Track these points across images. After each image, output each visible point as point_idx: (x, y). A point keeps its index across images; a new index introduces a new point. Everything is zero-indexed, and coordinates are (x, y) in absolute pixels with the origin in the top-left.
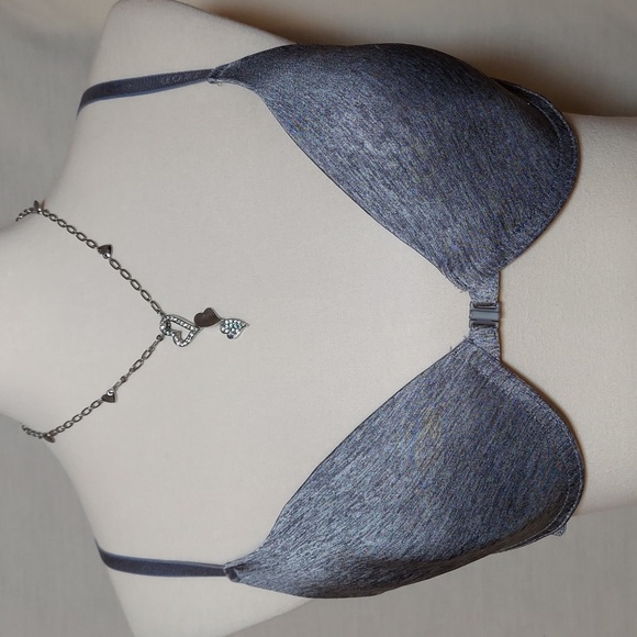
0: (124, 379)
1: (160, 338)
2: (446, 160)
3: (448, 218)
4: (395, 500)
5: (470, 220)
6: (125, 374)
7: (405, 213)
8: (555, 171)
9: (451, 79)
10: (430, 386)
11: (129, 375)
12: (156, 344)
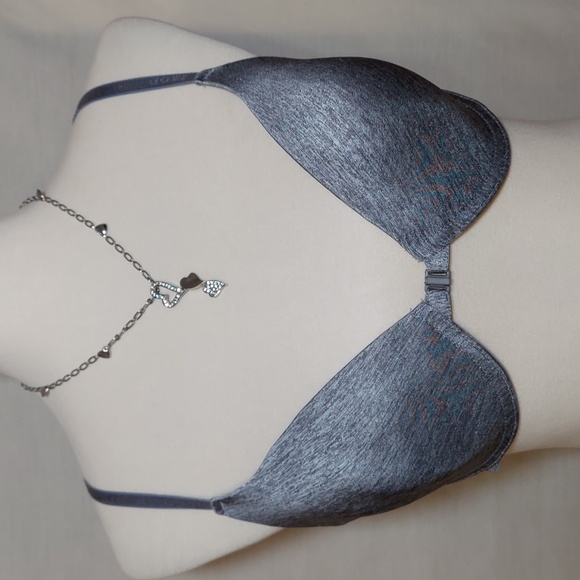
0: (118, 337)
1: (151, 301)
2: (402, 152)
3: (404, 200)
4: (367, 438)
5: (423, 201)
6: (118, 333)
7: (369, 196)
8: (491, 161)
9: (403, 86)
10: (395, 341)
11: (122, 333)
12: (146, 306)
